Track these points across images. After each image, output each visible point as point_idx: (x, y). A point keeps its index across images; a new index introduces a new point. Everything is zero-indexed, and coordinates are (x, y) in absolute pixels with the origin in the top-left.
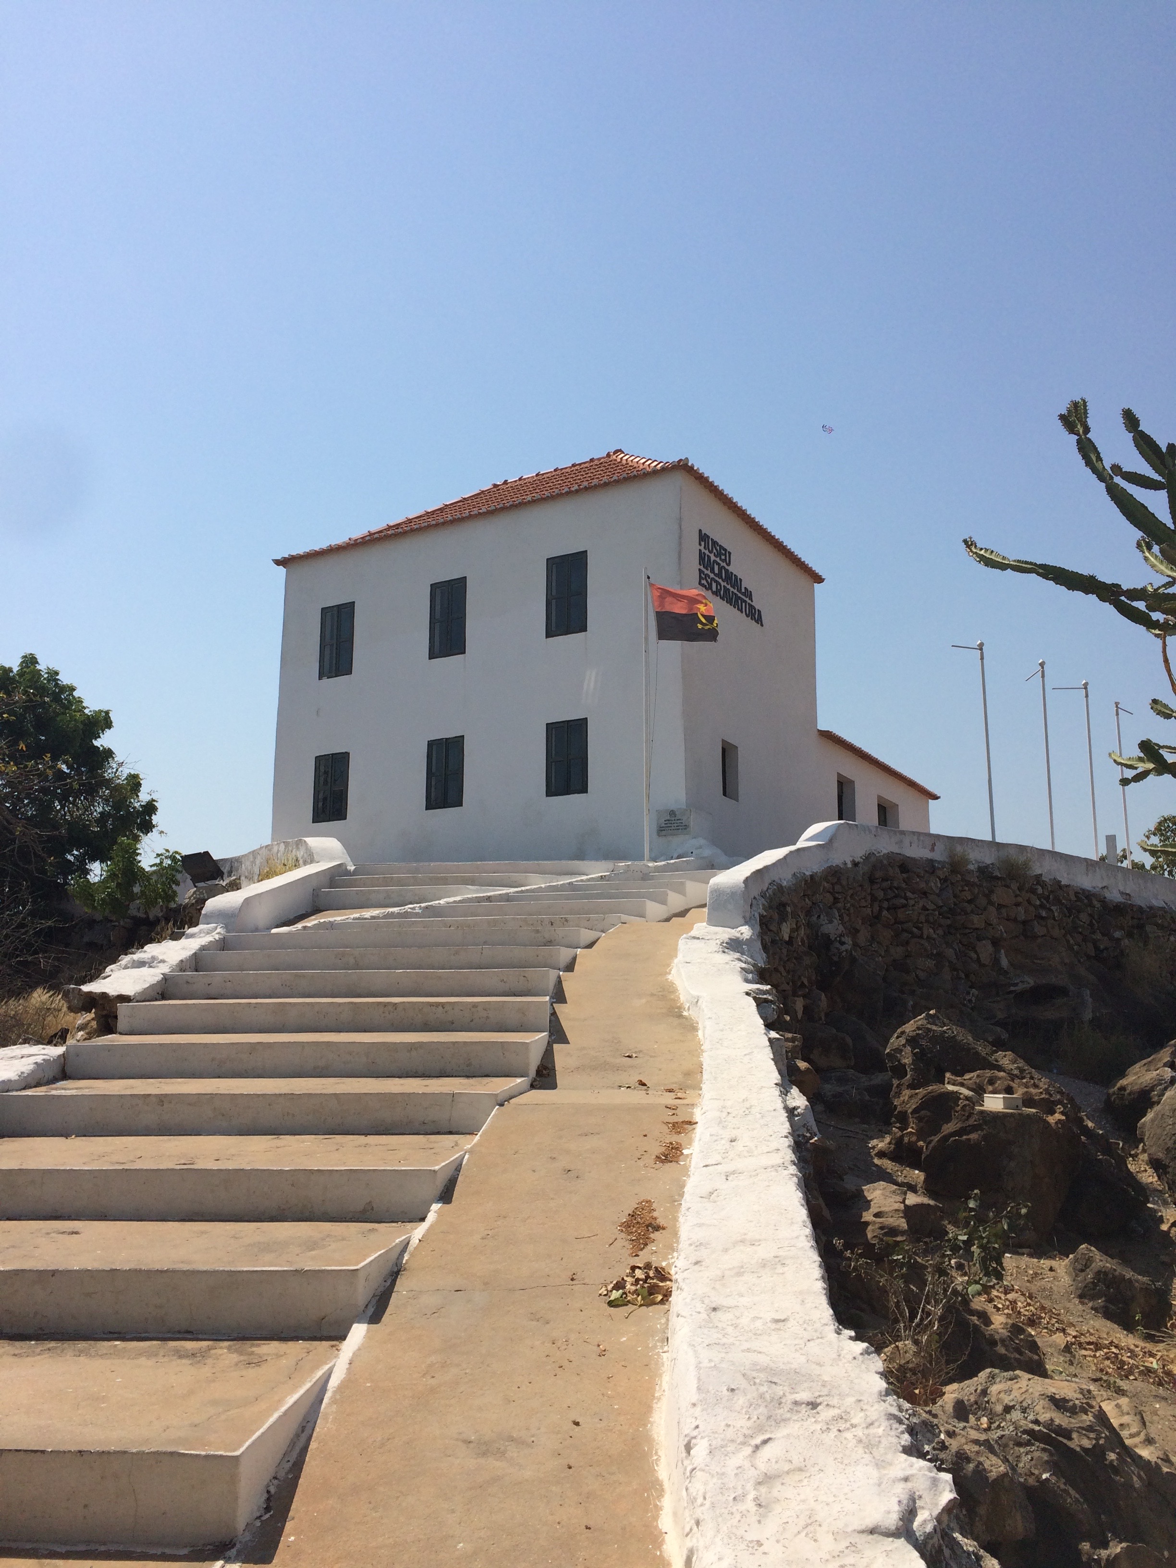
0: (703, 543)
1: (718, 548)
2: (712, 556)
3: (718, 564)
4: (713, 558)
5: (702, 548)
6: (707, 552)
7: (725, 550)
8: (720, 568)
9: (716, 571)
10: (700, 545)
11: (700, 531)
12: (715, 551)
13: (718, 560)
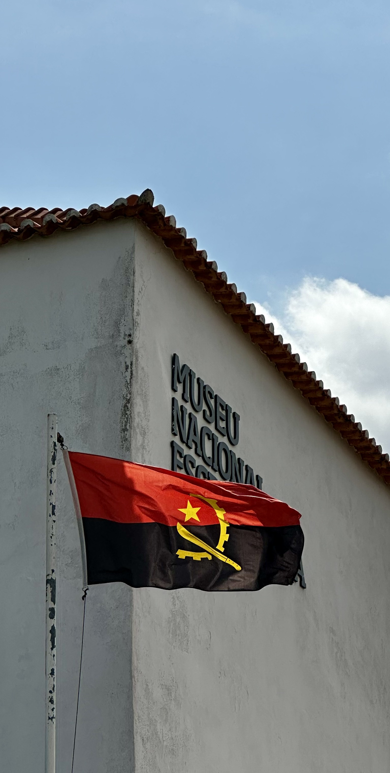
0: (180, 387)
1: (212, 402)
2: (199, 417)
3: (212, 438)
4: (200, 423)
5: (178, 396)
6: (188, 407)
7: (226, 408)
8: (216, 448)
9: (208, 452)
10: (174, 390)
11: (174, 359)
12: (204, 407)
13: (212, 427)
